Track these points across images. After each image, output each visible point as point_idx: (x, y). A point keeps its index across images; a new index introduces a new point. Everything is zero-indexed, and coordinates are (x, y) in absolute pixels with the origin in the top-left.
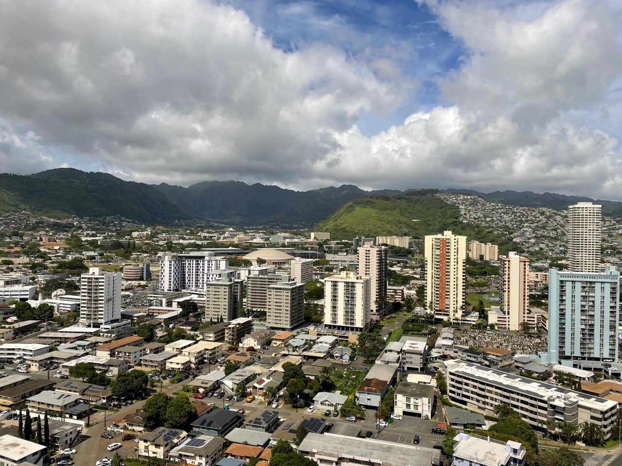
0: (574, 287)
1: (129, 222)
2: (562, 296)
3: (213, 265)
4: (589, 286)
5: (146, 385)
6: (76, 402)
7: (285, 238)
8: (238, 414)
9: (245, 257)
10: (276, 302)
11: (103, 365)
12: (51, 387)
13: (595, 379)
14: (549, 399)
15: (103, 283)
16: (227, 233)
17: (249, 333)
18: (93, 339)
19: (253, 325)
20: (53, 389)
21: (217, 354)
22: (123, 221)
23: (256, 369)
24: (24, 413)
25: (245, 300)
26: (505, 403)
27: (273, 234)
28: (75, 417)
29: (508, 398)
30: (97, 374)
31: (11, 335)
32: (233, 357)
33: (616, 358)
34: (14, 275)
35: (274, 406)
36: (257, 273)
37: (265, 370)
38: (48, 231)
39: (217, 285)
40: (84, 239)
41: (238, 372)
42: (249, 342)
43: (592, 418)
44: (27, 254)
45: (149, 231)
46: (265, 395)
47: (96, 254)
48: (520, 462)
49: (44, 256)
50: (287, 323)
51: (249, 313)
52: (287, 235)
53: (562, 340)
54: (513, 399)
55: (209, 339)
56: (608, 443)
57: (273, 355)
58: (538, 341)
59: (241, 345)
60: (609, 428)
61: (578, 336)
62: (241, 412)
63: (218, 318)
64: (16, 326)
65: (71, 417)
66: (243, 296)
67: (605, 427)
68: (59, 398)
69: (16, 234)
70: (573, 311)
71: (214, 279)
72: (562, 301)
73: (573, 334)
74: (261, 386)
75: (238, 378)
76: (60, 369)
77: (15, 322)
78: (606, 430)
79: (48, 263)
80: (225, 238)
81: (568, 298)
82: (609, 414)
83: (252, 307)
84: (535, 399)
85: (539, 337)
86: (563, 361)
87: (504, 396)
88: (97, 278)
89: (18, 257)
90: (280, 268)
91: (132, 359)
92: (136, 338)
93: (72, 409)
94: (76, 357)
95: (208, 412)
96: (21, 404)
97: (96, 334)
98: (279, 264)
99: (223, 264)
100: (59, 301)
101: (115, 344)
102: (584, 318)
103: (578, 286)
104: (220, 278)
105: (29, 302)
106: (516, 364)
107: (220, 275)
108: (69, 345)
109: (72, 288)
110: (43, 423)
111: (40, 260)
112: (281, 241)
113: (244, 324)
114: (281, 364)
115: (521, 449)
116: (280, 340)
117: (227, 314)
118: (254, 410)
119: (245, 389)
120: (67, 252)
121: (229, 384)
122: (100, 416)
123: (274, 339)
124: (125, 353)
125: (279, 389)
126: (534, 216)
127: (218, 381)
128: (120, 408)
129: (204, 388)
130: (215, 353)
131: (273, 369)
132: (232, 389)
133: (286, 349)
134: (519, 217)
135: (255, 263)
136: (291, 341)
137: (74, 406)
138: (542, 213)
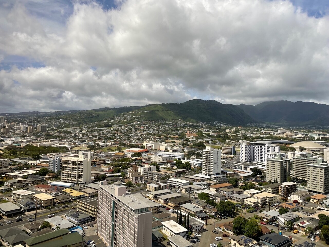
1: (225, 124)
3: (271, 149)
5: (234, 210)
6: (201, 212)
7: (319, 135)
8: (288, 239)
9: (291, 146)
10: (314, 175)
11: (213, 196)
12: (190, 202)
15: (212, 154)
16: (279, 131)
17: (295, 192)
18: (208, 182)
19: (297, 187)
20: (191, 203)
21: (274, 201)
22: (222, 124)
23: (300, 214)
24: (179, 212)
25: (291, 171)
27: (311, 132)
28: (201, 219)
30: (210, 200)
31: (174, 175)
32: (284, 205)
34: (176, 148)
35: (312, 239)
36: (300, 156)
37: (306, 216)
38: (189, 129)
39: (274, 161)
40: (204, 132)
41: (288, 214)
42: (294, 197)
44: (181, 138)
45: (234, 129)
46: (306, 231)
47: (209, 140)
49: (187, 140)
50: (321, 189)
51: (294, 180)
52: (321, 133)
55: (269, 192)
57: (312, 208)
59: (289, 198)
62: (290, 238)
63: (274, 180)
64: (177, 171)
65: (199, 218)
66: (290, 169)
68: (194, 208)
69: (177, 130)
71: (271, 157)
74: (303, 226)
75: (287, 217)
76: (194, 194)
77: (176, 169)
79: (189, 143)
80: (278, 134)
83: (296, 176)
88: (210, 152)
89: (177, 140)
90: (316, 154)
91: (227, 195)
92: (228, 184)
93: (199, 214)
94: (201, 189)
95: (269, 233)
96: (178, 207)
97: (210, 179)
98: (316, 151)
99: (277, 149)
100: (193, 161)
101: (218, 186)
104: (275, 157)
105: (182, 160)
107: (275, 155)
108: (197, 183)
109: (199, 156)
110: (187, 218)
111: (186, 142)
112: (317, 137)
113: (291, 186)
114: (318, 214)
116: (316, 199)
117: (280, 178)
118: (299, 239)
119: (292, 225)
120: (197, 138)
121: (282, 220)
122: (211, 221)
123: (312, 198)
124: (223, 191)
125: (316, 229)
127: (275, 216)
128: (221, 219)
129: (267, 219)
130: (272, 200)
131: (311, 216)
132: (284, 223)
133: (321, 205)
135: (298, 150)
136: (324, 201)
137: (200, 213)
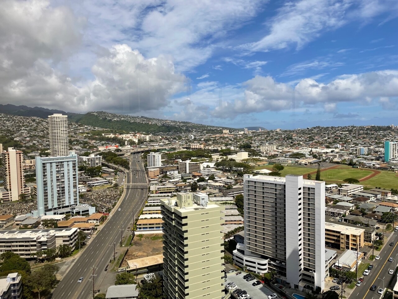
0: (51, 166)
2: (44, 173)
4: (60, 164)
13: (66, 218)
14: (37, 239)
26: (8, 250)
29: (10, 246)
33: (78, 203)
43: (64, 241)
48: (18, 284)
53: (46, 200)
54: (14, 246)
56: (74, 253)
58: (32, 204)
60: (74, 244)
61: (56, 195)
67: (71, 244)
70: (52, 181)
72: (45, 176)
73: (53, 195)
78: (71, 246)
81: (48, 173)
82: (73, 236)
84: (28, 242)
85: (32, 201)
86: (47, 213)
87: (7, 246)
102: (58, 184)
103: (54, 165)
106: (16, 223)
115: (18, 276)
126: (28, 123)
134: (18, 123)
138: (34, 121)
